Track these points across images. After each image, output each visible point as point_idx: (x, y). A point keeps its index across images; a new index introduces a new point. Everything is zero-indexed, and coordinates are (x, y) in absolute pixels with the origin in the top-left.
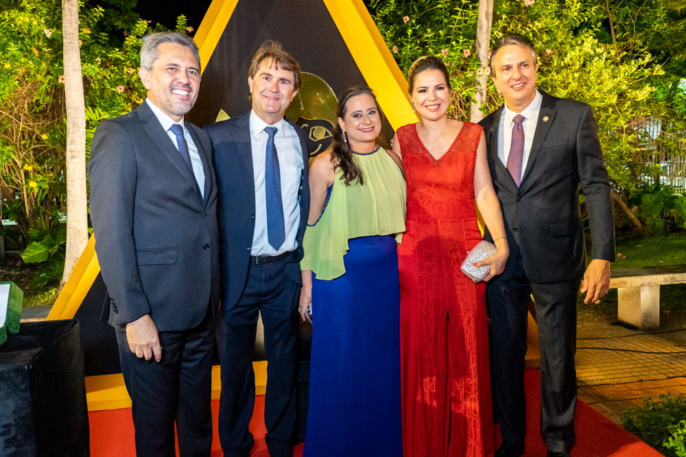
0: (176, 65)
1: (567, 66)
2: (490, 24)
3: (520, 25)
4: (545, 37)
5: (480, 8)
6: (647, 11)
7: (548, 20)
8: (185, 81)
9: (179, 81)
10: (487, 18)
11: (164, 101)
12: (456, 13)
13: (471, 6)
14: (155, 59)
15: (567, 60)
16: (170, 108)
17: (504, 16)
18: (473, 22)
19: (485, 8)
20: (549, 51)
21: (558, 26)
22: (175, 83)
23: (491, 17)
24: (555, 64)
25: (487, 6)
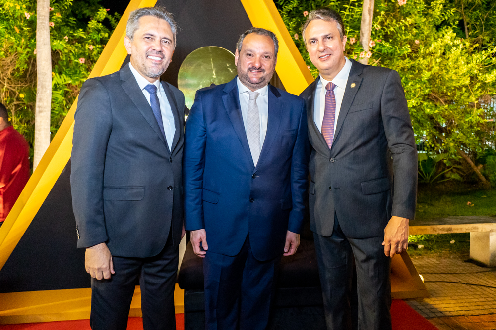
0: (152, 35)
1: (430, 54)
2: (372, 18)
3: (395, 21)
4: (415, 31)
5: (364, 6)
6: (493, 15)
7: (417, 17)
8: (158, 49)
9: (153, 48)
10: (369, 14)
11: (141, 65)
12: (345, 9)
13: (356, 4)
14: (136, 29)
15: (431, 49)
16: (145, 71)
17: (383, 13)
18: (358, 17)
19: (368, 6)
20: (417, 42)
21: (424, 23)
22: (150, 50)
23: (372, 13)
24: (422, 52)
25: (370, 5)
